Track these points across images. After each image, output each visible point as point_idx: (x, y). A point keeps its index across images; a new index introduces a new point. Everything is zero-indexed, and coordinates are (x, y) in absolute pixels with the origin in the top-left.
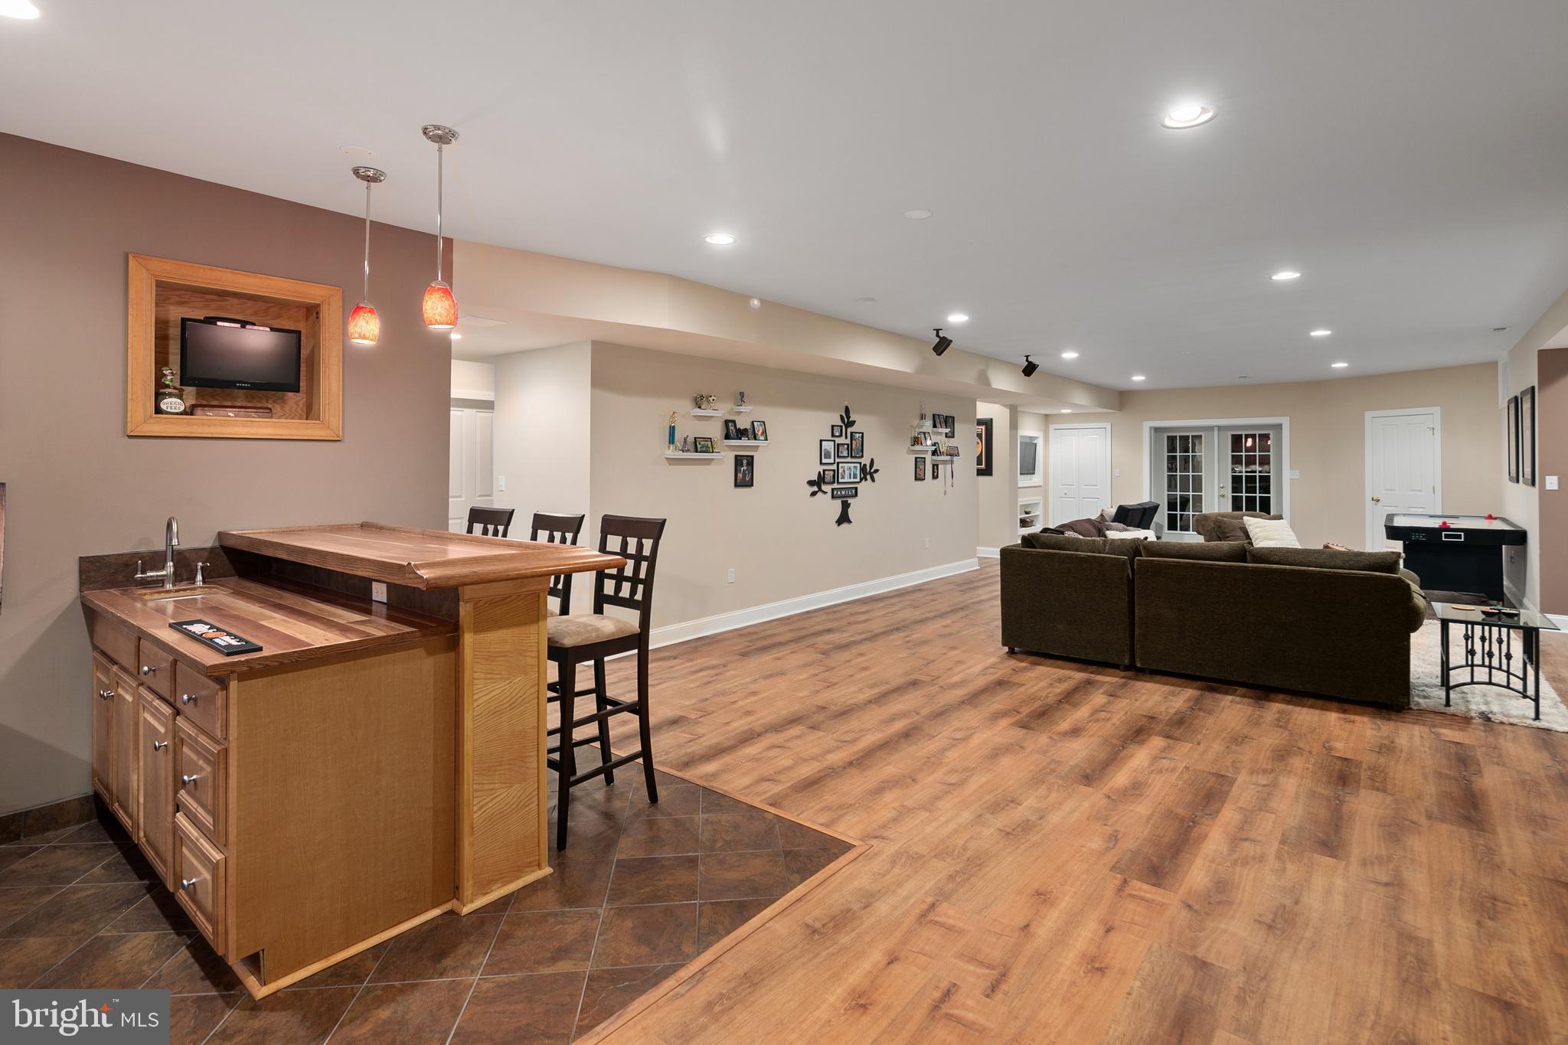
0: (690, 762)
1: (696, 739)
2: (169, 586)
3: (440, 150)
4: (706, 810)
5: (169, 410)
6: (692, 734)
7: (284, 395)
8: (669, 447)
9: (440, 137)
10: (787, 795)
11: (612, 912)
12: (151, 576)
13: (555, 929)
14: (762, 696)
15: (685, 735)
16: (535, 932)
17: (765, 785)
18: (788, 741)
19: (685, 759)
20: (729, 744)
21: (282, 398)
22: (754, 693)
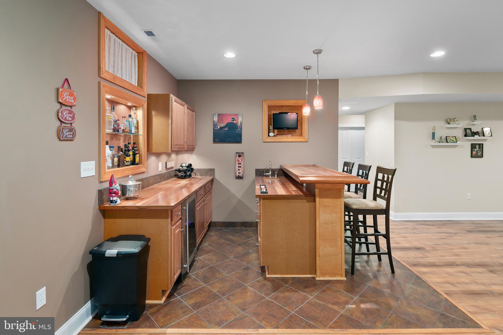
0: (417, 265)
1: (424, 257)
2: (270, 177)
3: (318, 56)
4: (413, 284)
5: (271, 136)
6: (423, 255)
7: (296, 130)
8: (432, 141)
9: (318, 52)
10: (457, 293)
11: (358, 300)
12: (267, 174)
13: (339, 296)
14: (469, 250)
15: (420, 255)
16: (332, 294)
17: (448, 285)
18: (472, 272)
19: (415, 263)
20: (440, 264)
21: (295, 131)
22: (465, 248)
